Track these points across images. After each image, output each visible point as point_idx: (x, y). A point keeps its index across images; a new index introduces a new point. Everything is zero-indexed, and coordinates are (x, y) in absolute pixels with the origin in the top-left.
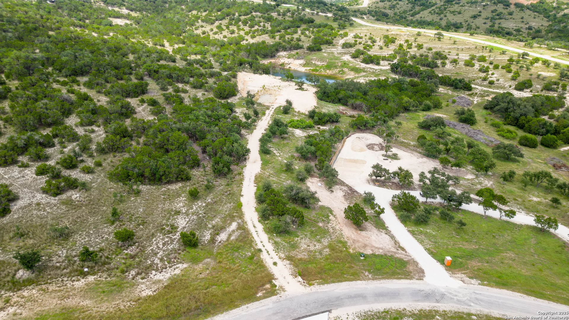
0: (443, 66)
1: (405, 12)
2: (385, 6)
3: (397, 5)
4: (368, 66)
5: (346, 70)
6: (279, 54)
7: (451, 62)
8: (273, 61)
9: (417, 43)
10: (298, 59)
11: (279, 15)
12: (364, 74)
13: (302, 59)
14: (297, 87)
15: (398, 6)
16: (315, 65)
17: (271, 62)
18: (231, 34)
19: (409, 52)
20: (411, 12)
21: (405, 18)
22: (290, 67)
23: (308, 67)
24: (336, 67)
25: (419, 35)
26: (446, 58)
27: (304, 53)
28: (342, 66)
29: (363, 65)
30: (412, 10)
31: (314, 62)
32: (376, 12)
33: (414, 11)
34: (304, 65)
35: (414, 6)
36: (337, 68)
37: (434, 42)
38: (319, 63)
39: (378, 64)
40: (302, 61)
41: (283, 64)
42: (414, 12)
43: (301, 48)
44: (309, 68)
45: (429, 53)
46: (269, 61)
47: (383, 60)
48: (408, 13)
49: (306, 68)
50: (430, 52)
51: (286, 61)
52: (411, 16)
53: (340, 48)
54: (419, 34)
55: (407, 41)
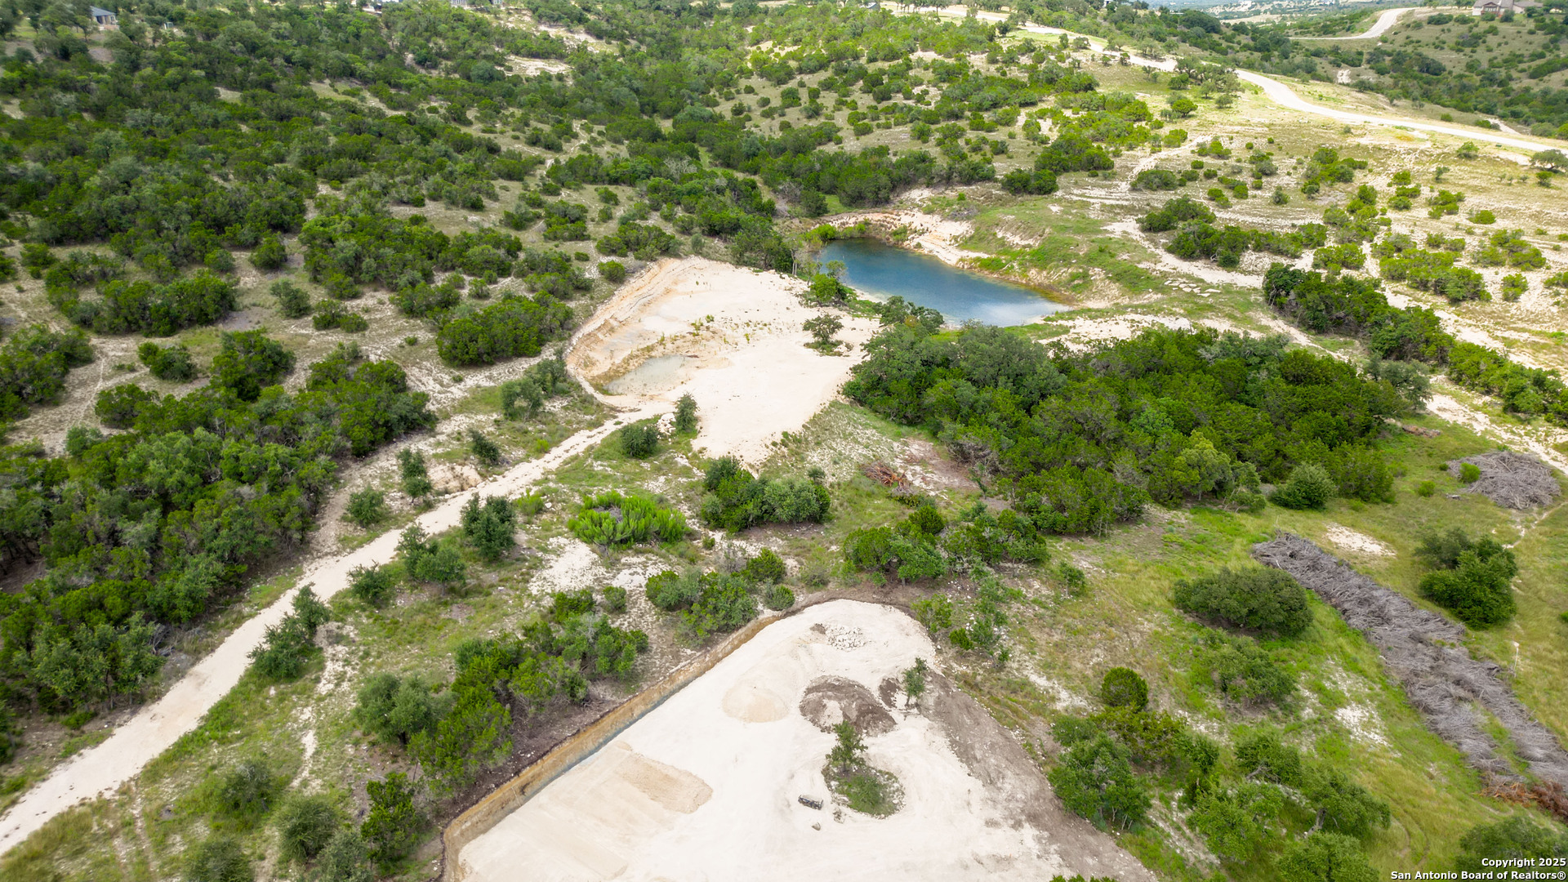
0: (1506, 298)
1: (1514, 60)
2: (1443, 37)
3: (1490, 38)
4: (1186, 267)
5: (1097, 273)
6: (905, 196)
7: (1549, 284)
8: (875, 217)
9: (1442, 187)
10: (954, 217)
11: (993, 61)
12: (1153, 297)
13: (968, 218)
14: (809, 337)
15: (1492, 40)
16: (1002, 243)
17: (867, 223)
18: (810, 117)
19: (1388, 223)
20: (1534, 64)
21: (1501, 84)
22: (919, 246)
23: (976, 249)
24: (1066, 260)
25: (1468, 157)
26: (1535, 261)
27: (989, 197)
28: (1090, 260)
29: (1170, 262)
30: (1542, 56)
31: (1000, 235)
32: (1399, 60)
33: (1549, 56)
34: (964, 243)
35: (1553, 41)
36: (1070, 265)
37: (1518, 189)
38: (1016, 240)
39: (1229, 263)
40: (962, 228)
41: (903, 232)
42: (1549, 63)
43: (989, 178)
44: (973, 255)
45: (1470, 232)
46: (861, 218)
47: (1258, 248)
48: (1522, 66)
49: (965, 253)
50: (1479, 229)
51: (918, 219)
52: (1532, 76)
53: (1124, 186)
54: (1467, 154)
55: (1402, 178)
